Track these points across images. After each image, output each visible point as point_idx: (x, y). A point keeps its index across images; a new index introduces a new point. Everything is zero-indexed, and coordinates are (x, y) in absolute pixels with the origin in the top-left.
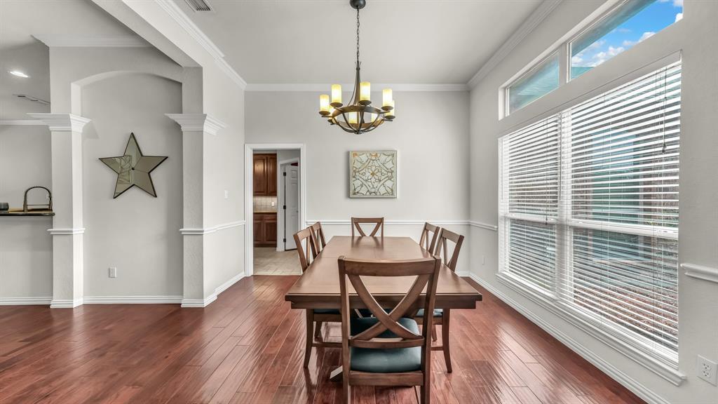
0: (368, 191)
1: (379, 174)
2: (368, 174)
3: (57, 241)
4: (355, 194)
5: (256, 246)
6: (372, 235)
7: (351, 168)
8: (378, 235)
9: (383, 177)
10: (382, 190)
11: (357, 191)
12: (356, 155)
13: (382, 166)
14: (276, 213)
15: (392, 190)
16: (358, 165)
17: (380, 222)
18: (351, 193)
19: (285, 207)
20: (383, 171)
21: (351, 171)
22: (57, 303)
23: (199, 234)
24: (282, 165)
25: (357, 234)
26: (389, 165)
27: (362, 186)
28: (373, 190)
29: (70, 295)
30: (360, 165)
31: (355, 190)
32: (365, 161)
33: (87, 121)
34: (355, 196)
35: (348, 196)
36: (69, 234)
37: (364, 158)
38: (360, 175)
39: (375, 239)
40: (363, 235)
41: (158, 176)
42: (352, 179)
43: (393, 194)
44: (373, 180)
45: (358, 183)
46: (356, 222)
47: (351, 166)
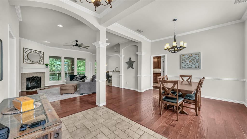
0: (188, 67)
1: (193, 61)
2: (188, 61)
3: (120, 76)
4: (183, 68)
5: (153, 82)
6: (187, 81)
7: (181, 60)
8: (189, 81)
9: (194, 62)
10: (194, 66)
11: (183, 67)
12: (183, 55)
13: (194, 58)
14: (161, 74)
15: (198, 66)
16: (184, 59)
17: (190, 77)
18: (182, 68)
19: (163, 72)
20: (194, 60)
21: (182, 61)
22: (120, 87)
23: (141, 77)
24: (162, 59)
25: (181, 80)
26: (197, 58)
27: (186, 65)
28: (190, 67)
29: (122, 86)
30: (185, 59)
31: (183, 66)
32: (187, 57)
33: (124, 55)
34: (183, 69)
35: (181, 68)
36: (122, 75)
37: (186, 56)
38: (185, 62)
39: (188, 82)
40: (183, 80)
41: (134, 65)
42: (182, 63)
43: (199, 68)
44: (190, 63)
45: (184, 64)
46: (181, 76)
47: (182, 59)
